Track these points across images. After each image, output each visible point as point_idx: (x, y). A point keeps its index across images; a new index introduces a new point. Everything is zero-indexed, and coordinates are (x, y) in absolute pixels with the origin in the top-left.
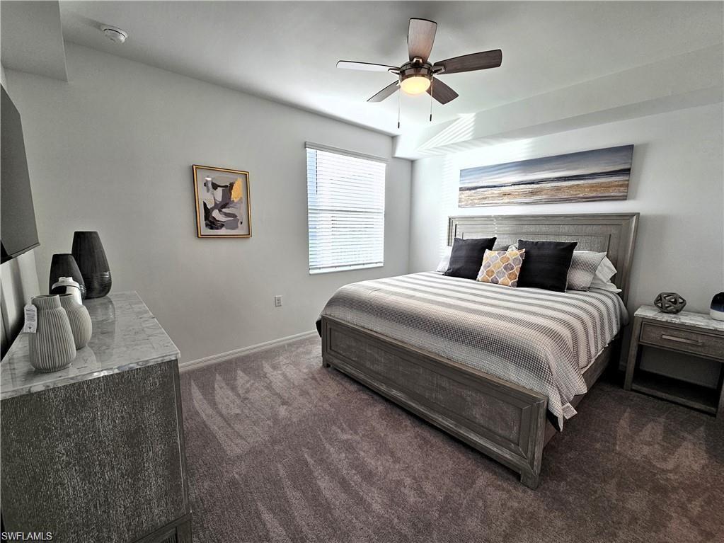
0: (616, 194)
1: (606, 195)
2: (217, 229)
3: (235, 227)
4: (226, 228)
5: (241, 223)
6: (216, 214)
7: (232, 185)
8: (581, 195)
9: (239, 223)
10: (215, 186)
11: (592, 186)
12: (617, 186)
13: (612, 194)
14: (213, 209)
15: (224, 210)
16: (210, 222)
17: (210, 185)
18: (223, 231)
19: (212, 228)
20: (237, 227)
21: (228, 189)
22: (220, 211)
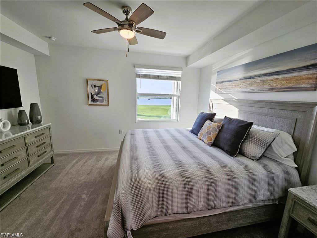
0: (305, 86)
1: (298, 86)
2: (96, 102)
3: (102, 102)
4: (99, 102)
5: (105, 100)
6: (95, 97)
7: (101, 86)
8: (279, 87)
9: (104, 100)
10: (95, 86)
11: (288, 79)
12: (307, 79)
13: (302, 86)
14: (94, 95)
15: (98, 95)
16: (93, 99)
17: (93, 86)
18: (98, 103)
19: (94, 102)
20: (103, 102)
21: (100, 87)
22: (97, 95)
